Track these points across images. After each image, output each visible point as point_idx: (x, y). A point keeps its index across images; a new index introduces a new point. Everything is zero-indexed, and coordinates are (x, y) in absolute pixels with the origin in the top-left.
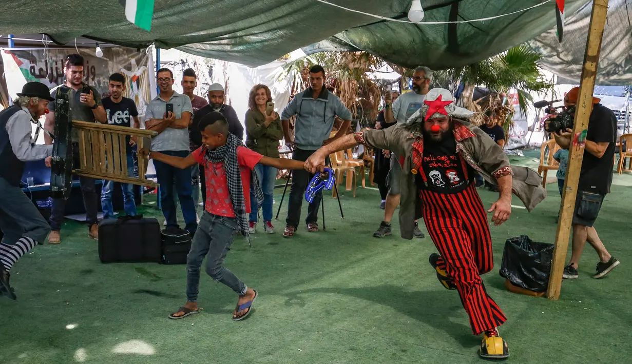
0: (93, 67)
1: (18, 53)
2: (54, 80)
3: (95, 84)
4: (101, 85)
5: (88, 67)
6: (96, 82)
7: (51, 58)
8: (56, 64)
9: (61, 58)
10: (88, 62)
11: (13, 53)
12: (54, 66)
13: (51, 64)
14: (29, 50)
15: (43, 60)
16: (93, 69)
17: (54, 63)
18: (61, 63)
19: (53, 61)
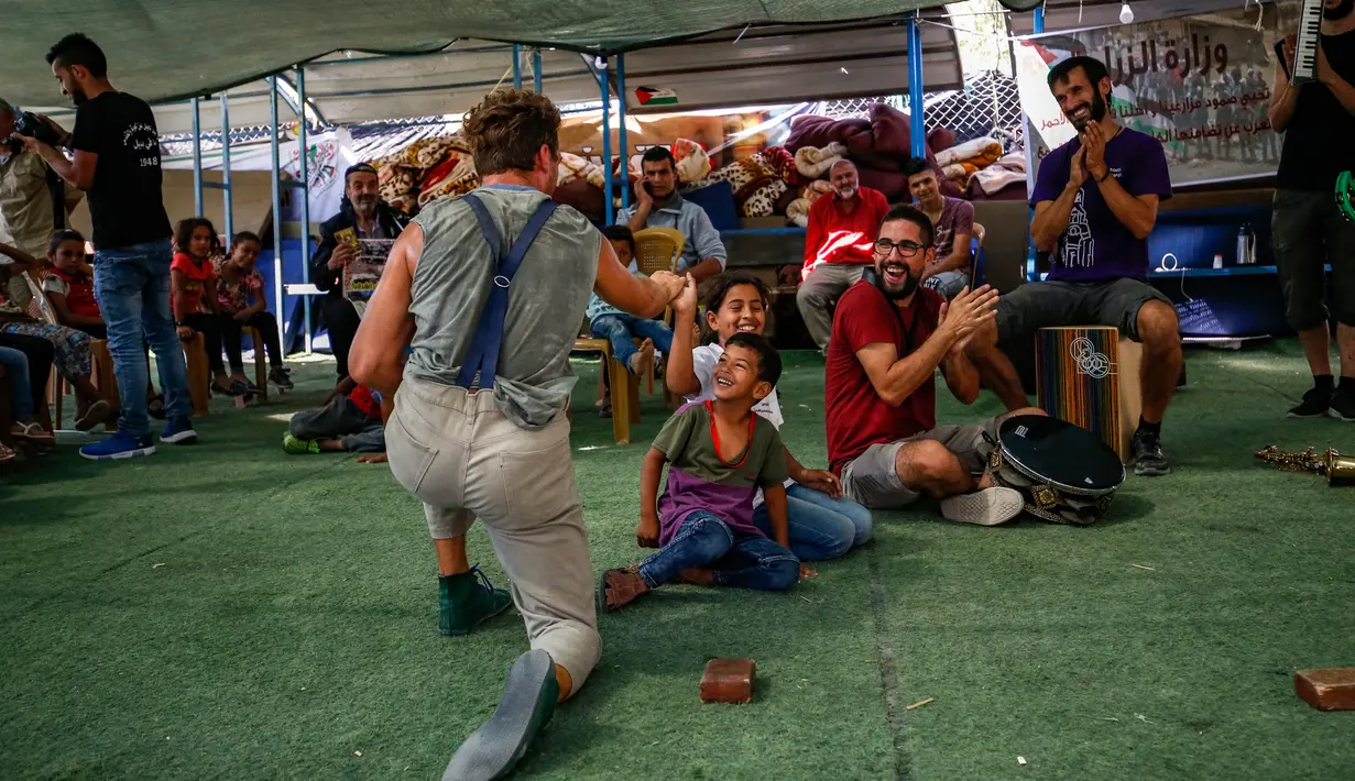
0: (1222, 47)
1: (1049, 42)
2: (1124, 79)
3: (1225, 78)
4: (1243, 80)
5: (1208, 49)
6: (1229, 75)
7: (1119, 42)
8: (1130, 50)
9: (1142, 39)
10: (1207, 39)
11: (1037, 43)
12: (1125, 55)
13: (1118, 52)
14: (1072, 34)
15: (1100, 48)
16: (1221, 51)
17: (1126, 50)
18: (1140, 47)
19: (1123, 46)
